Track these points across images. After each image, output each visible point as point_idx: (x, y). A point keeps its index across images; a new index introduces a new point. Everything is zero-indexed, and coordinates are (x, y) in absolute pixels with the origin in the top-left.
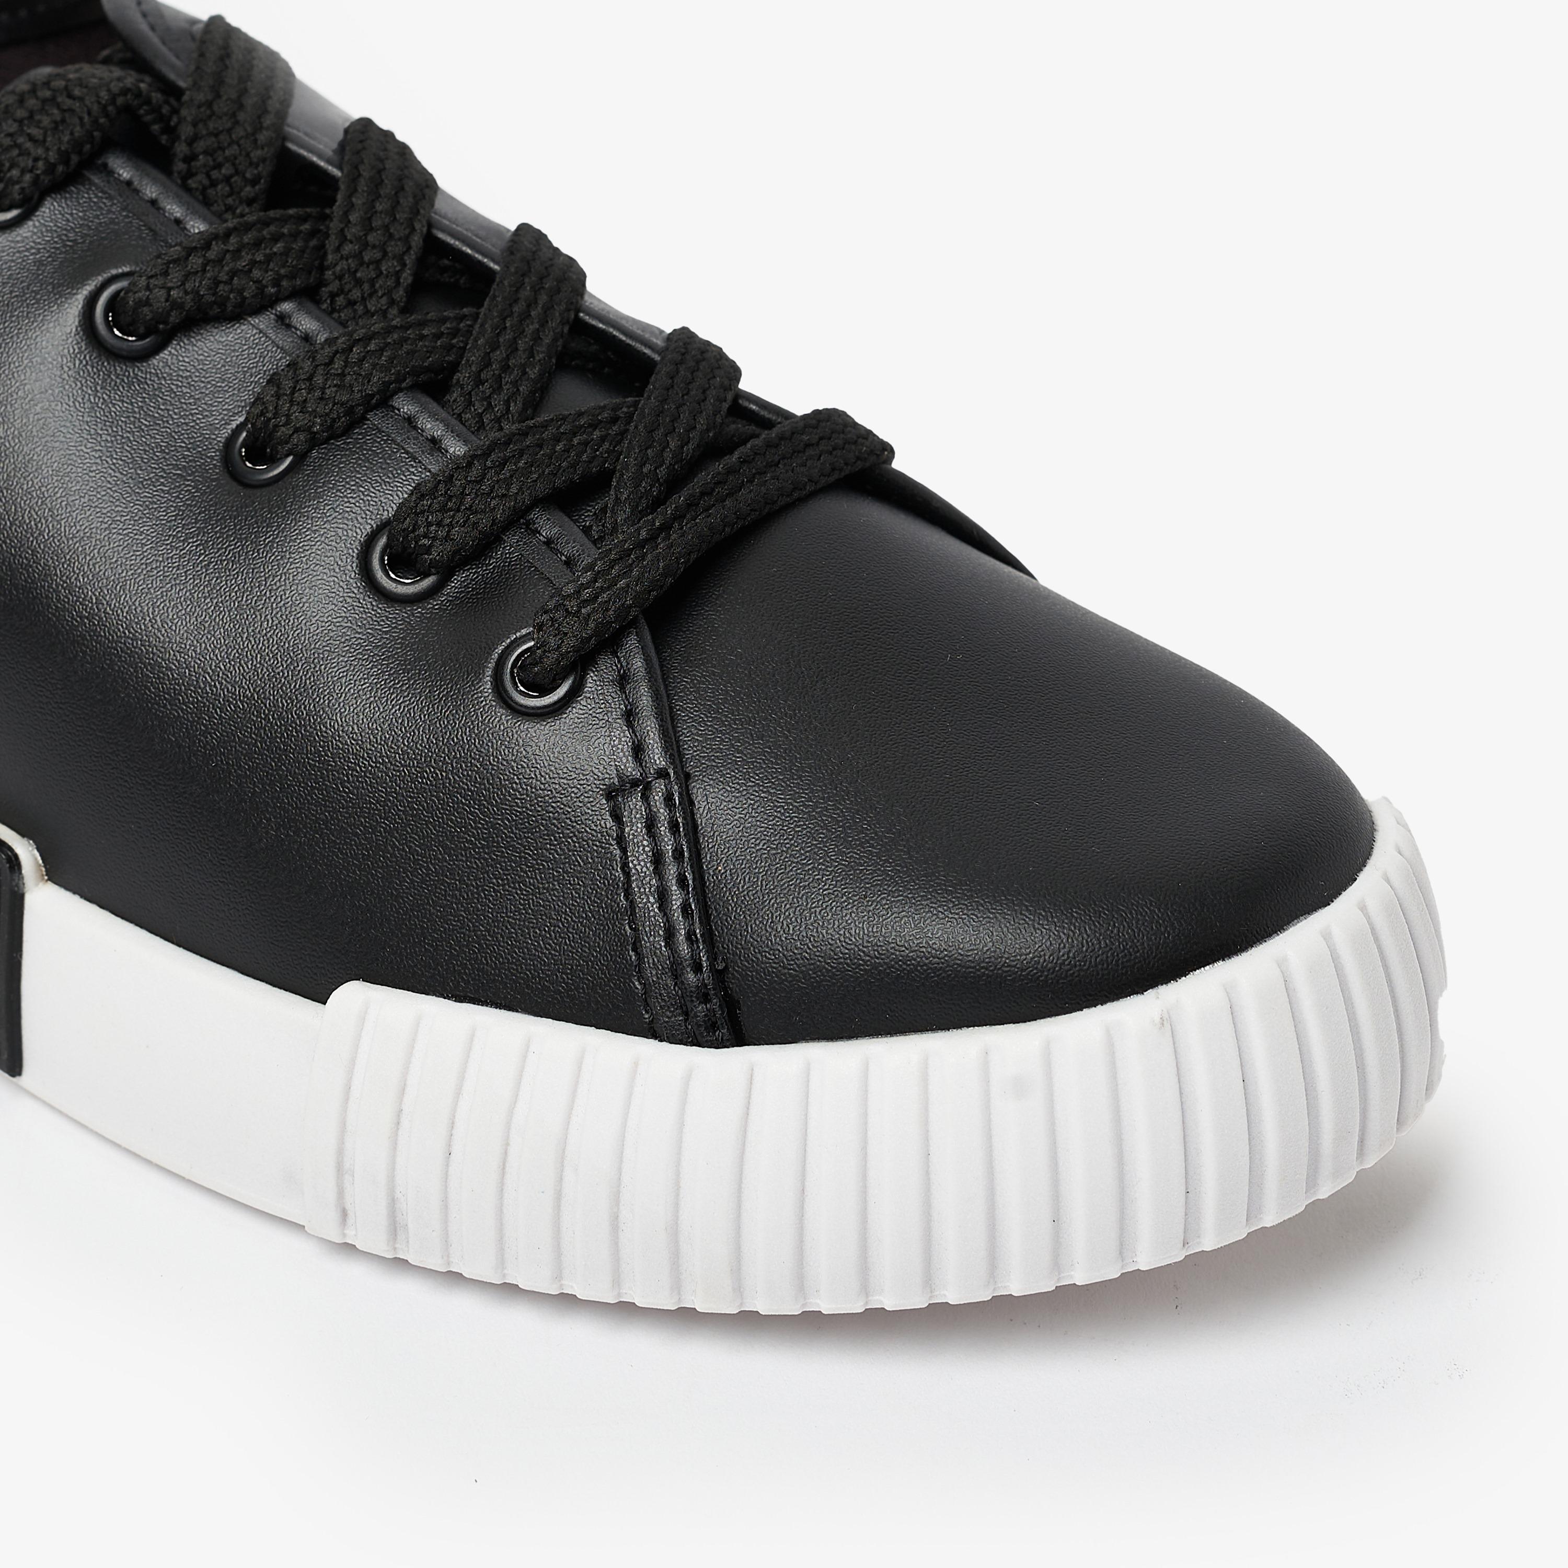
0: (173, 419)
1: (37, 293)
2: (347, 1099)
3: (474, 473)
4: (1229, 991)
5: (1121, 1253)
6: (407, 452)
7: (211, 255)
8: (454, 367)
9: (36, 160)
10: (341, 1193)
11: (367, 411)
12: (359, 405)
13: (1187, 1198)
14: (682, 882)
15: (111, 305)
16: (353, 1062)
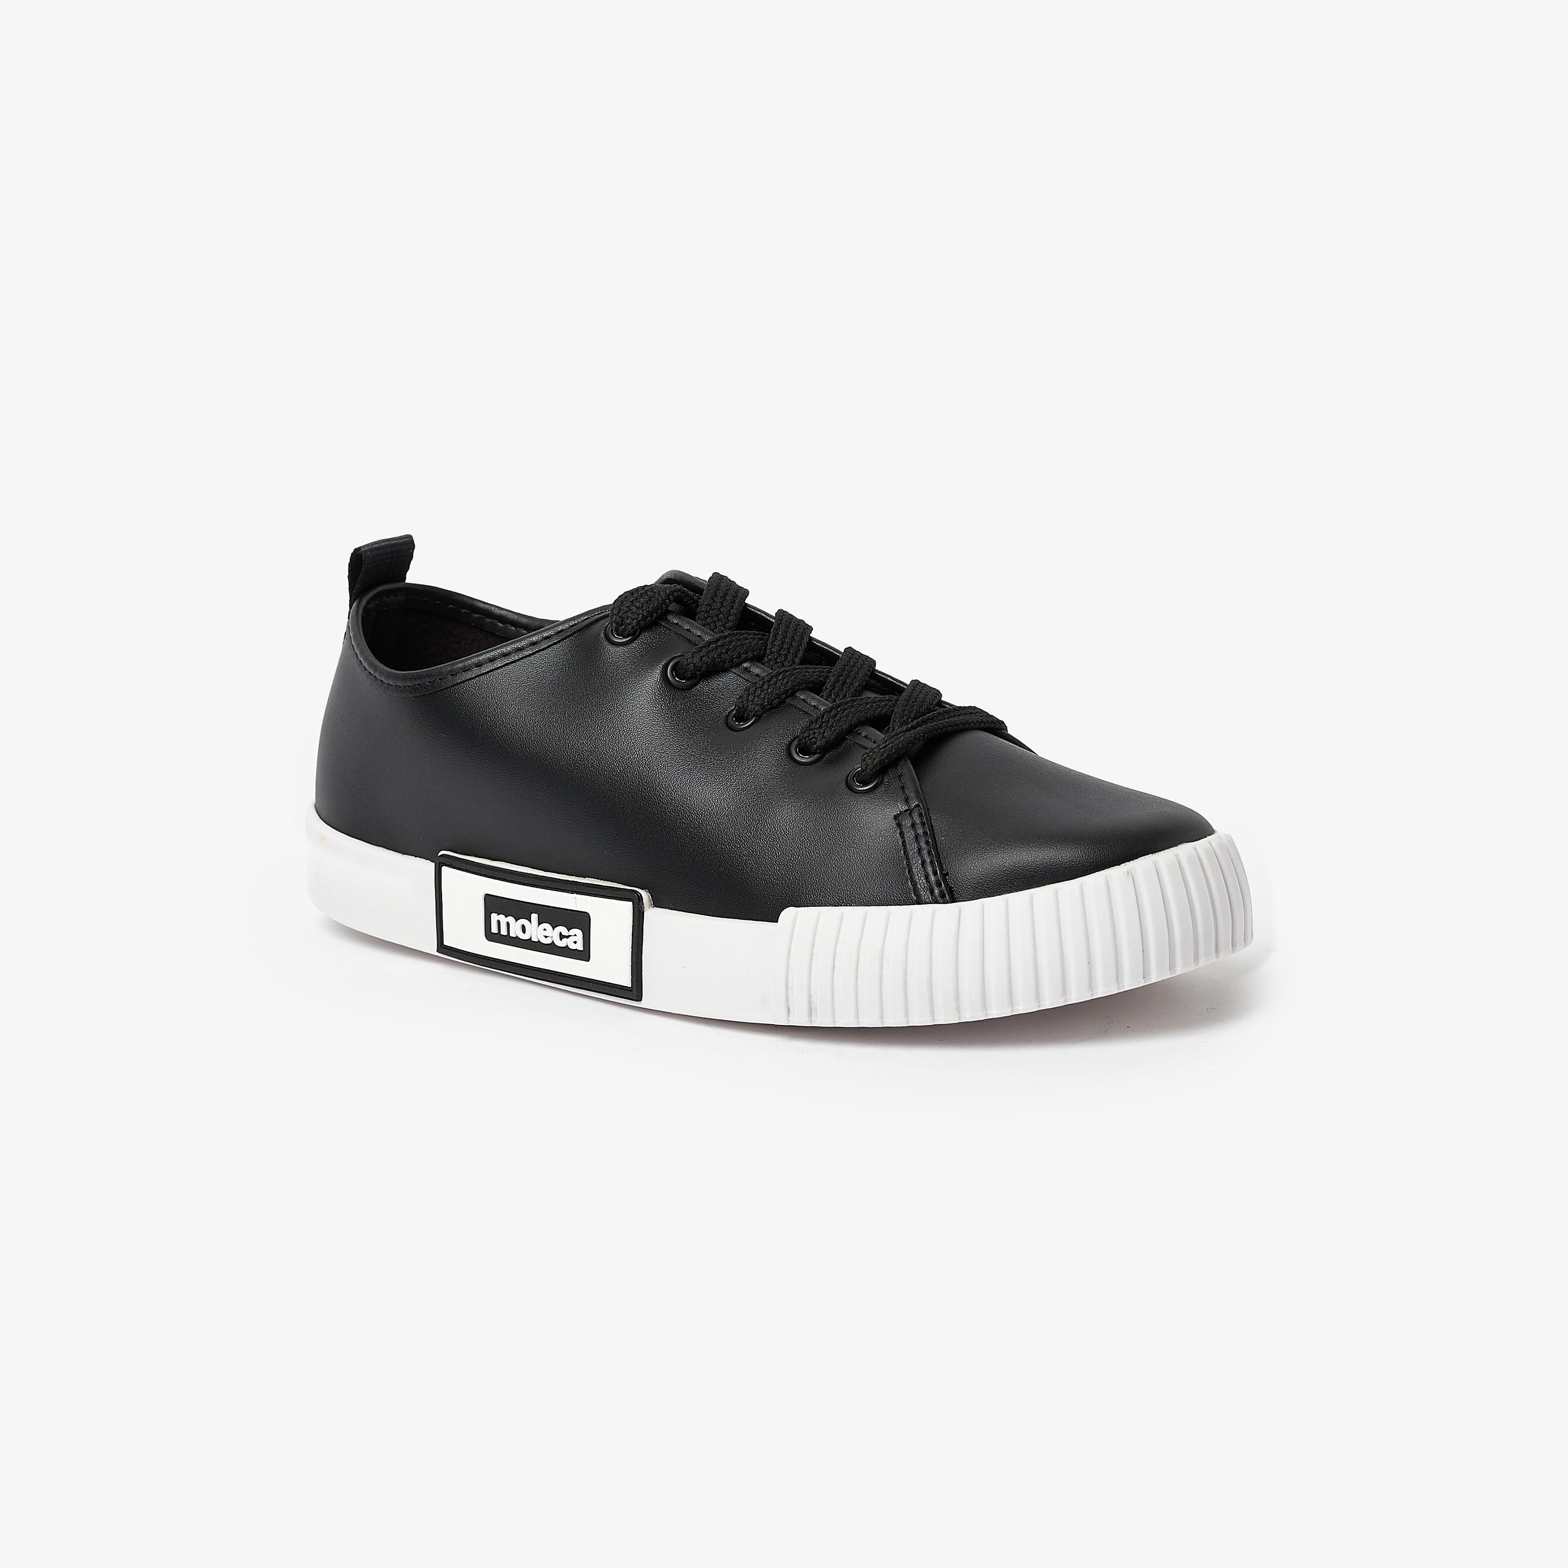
0: (703, 710)
1: (642, 666)
2: (789, 955)
3: (833, 713)
4: (1156, 864)
5: (1117, 980)
6: (804, 711)
7: (719, 644)
8: (824, 683)
9: (638, 615)
10: (787, 999)
11: (786, 698)
12: (783, 694)
13: (1143, 954)
14: (927, 843)
15: (673, 669)
16: (792, 937)
